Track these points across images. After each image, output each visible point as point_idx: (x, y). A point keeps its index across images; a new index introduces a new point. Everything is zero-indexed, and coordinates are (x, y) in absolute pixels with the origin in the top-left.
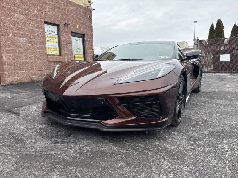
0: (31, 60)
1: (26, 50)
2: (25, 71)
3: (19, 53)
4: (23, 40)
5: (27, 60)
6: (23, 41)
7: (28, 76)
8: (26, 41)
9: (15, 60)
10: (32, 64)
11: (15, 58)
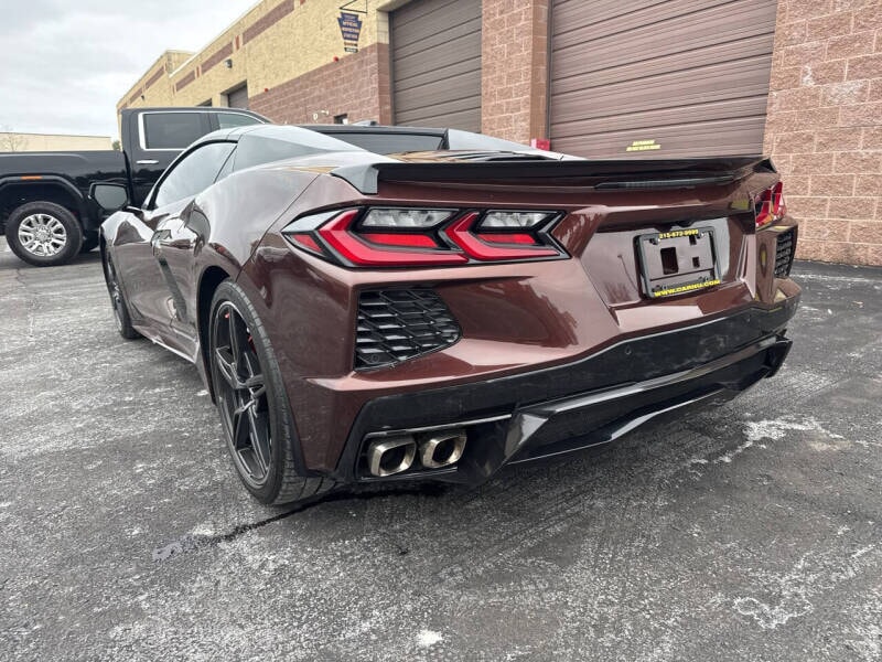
0: (870, 172)
1: (855, 129)
2: (830, 216)
3: (822, 145)
4: (851, 86)
5: (849, 170)
6: (850, 94)
7: (839, 236)
8: (863, 90)
9: (799, 172)
10: (866, 188)
11: (800, 167)
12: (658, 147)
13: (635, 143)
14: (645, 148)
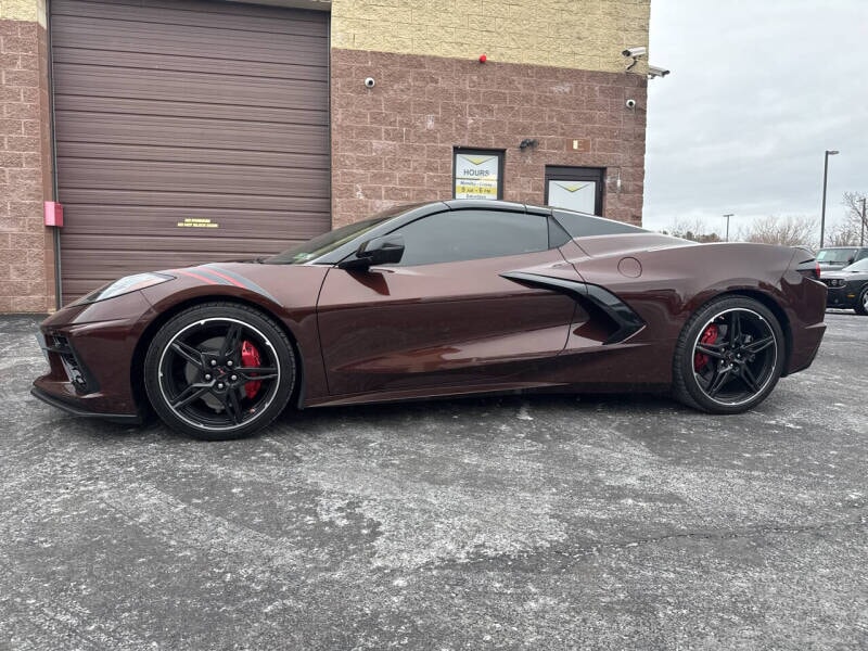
12: (216, 226)
13: (187, 220)
14: (200, 225)
